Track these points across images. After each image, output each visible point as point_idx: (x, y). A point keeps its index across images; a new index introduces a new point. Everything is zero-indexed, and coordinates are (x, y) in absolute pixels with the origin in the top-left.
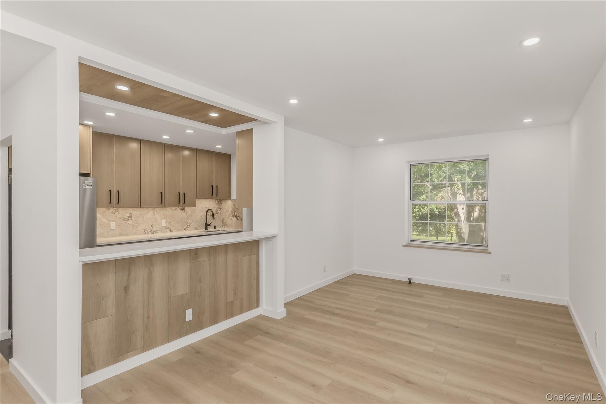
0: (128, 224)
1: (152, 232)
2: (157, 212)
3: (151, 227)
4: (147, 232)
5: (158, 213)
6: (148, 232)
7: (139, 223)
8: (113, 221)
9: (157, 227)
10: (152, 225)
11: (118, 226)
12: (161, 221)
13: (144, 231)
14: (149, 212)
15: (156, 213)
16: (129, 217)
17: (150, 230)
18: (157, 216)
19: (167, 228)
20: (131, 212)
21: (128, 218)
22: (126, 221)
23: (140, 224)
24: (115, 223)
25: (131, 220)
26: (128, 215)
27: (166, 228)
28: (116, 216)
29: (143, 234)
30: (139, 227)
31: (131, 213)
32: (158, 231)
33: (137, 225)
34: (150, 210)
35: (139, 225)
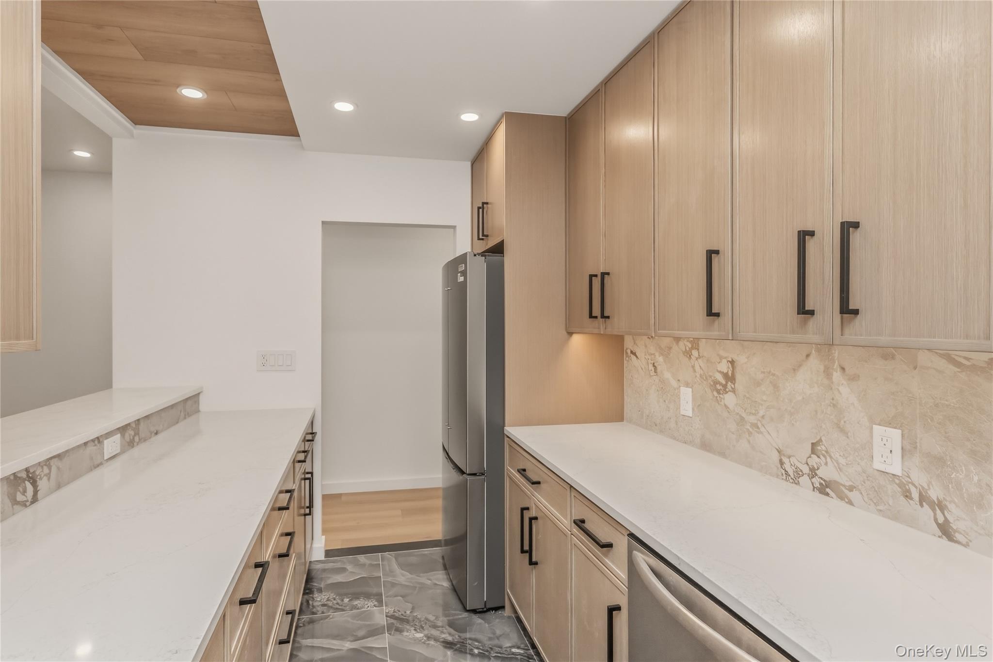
0: (725, 406)
1: (817, 481)
2: (843, 369)
3: (813, 451)
4: (791, 472)
5: (854, 378)
6: (799, 473)
7: (761, 413)
8: (687, 385)
9: (842, 461)
10: (820, 440)
11: (698, 406)
12: (872, 429)
13: (782, 463)
14: (800, 366)
15: (837, 375)
16: (725, 376)
17: (806, 469)
18: (846, 393)
19: (915, 495)
20: (735, 358)
21: (724, 382)
22: (718, 392)
23: (763, 417)
24: (691, 394)
25: (734, 391)
26: (724, 367)
27: (908, 496)
28: (693, 367)
29: (777, 476)
30: (761, 433)
31: (732, 362)
32: (851, 488)
33: (752, 419)
34: (808, 356)
35: (759, 425)
